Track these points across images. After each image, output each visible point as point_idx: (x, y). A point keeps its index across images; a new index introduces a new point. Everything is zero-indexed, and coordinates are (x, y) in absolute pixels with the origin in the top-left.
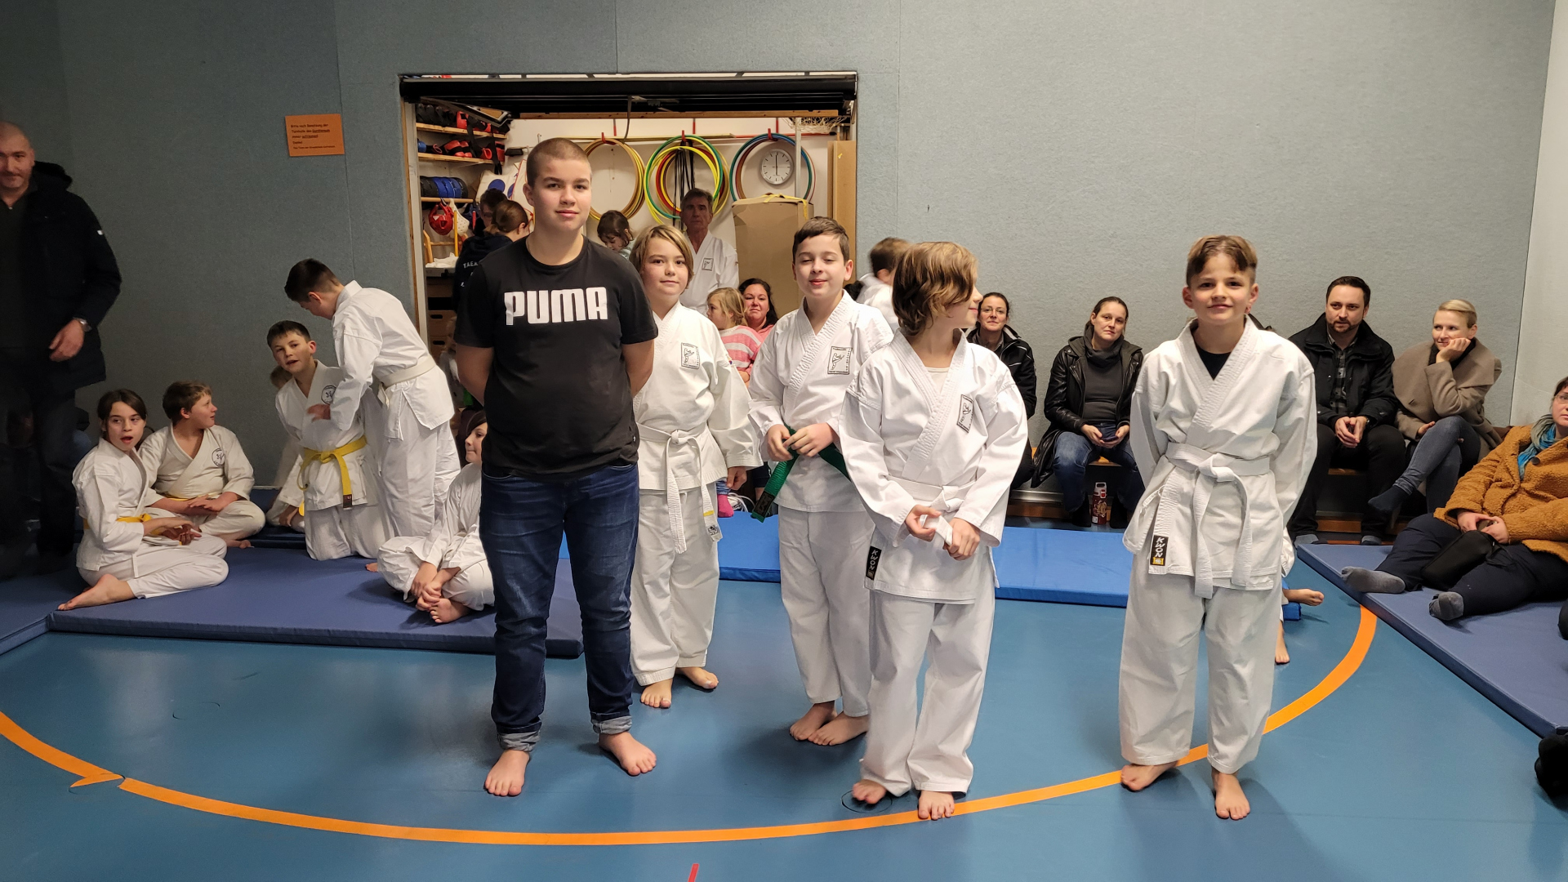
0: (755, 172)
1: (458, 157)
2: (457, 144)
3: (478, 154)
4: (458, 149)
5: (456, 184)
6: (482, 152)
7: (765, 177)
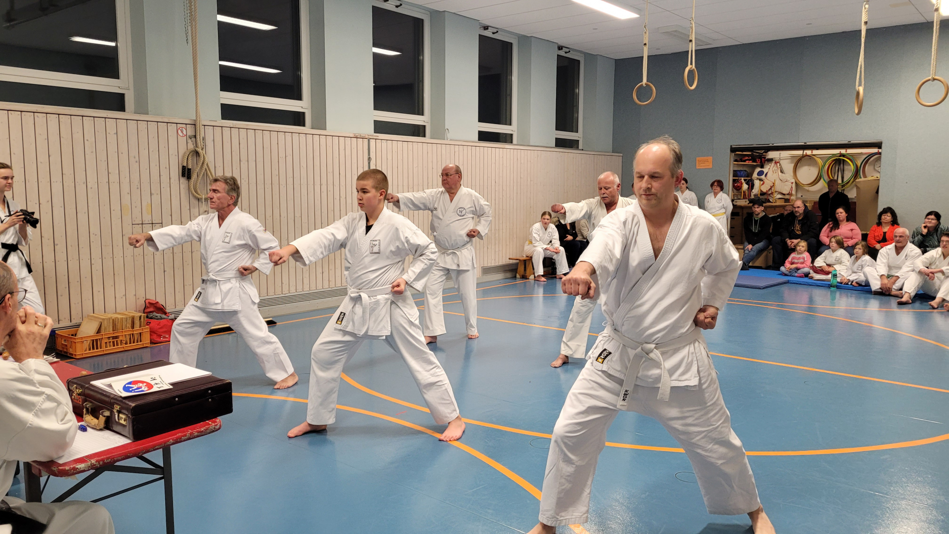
0: (870, 167)
1: (747, 163)
2: (747, 158)
3: (755, 161)
4: (747, 160)
5: (745, 173)
6: (756, 160)
7: (873, 169)
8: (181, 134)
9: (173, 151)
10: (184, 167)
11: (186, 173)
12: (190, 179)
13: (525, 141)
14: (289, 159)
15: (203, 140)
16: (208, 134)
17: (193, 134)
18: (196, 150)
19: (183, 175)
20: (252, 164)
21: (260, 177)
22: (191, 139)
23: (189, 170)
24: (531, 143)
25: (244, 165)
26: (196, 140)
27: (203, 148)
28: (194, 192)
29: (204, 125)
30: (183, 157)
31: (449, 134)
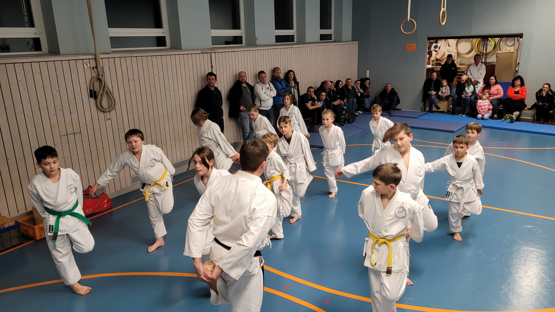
0: (504, 44)
7: (507, 44)
8: (86, 67)
9: (82, 80)
10: (91, 91)
11: (93, 94)
12: (97, 98)
13: (302, 41)
14: (161, 74)
15: (102, 69)
16: (105, 64)
17: (95, 65)
18: (98, 77)
19: (91, 97)
20: (137, 81)
21: (143, 90)
22: (94, 69)
23: (95, 92)
24: (307, 41)
25: (131, 83)
26: (97, 70)
27: (103, 75)
28: (100, 107)
29: (102, 58)
30: (90, 83)
31: (258, 42)
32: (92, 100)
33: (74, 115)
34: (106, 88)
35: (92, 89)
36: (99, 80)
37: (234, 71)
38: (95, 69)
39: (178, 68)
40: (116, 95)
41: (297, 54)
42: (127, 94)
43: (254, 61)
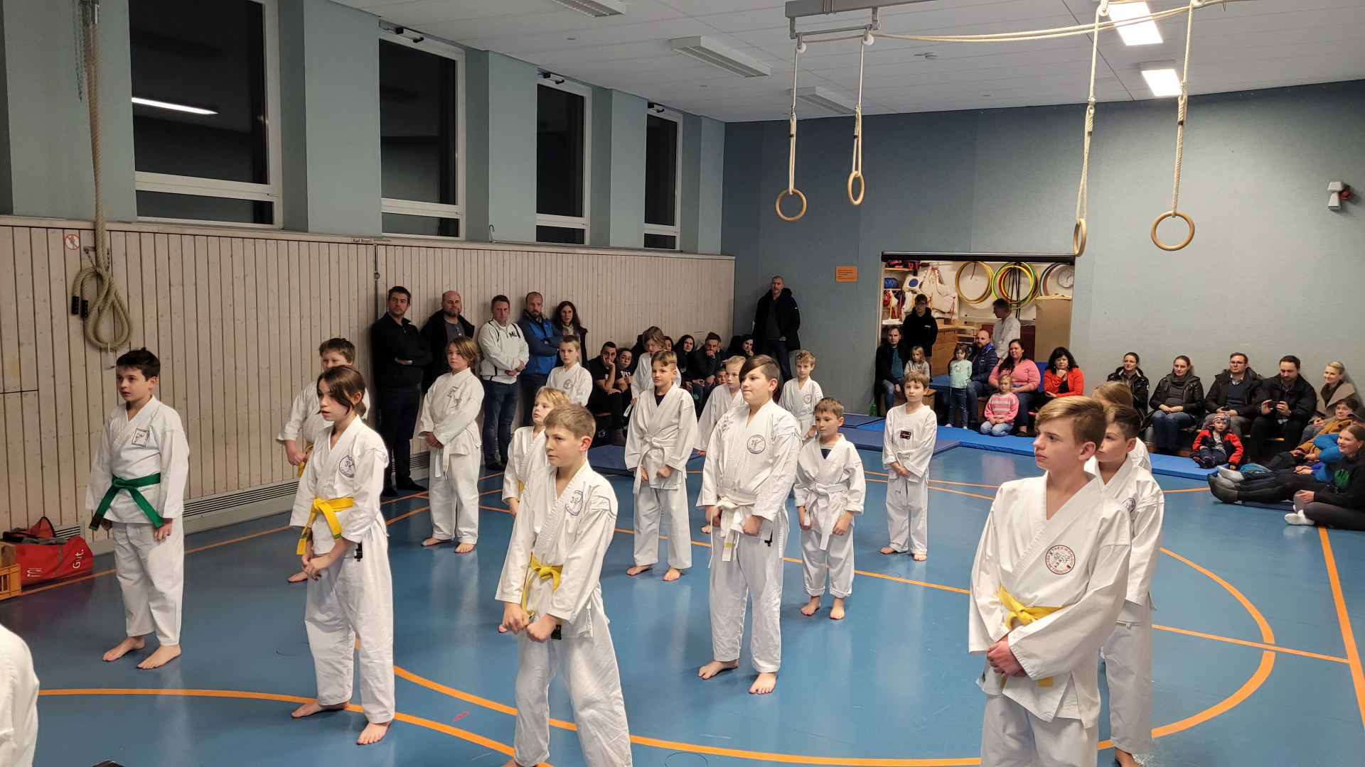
0: (1055, 280)
1: (897, 268)
3: (908, 268)
4: (897, 264)
5: (894, 281)
6: (909, 265)
7: (1060, 283)
8: (71, 246)
9: (57, 272)
10: (75, 299)
11: (79, 307)
12: (87, 317)
13: (602, 242)
14: (251, 279)
15: (108, 254)
16: (117, 244)
17: (91, 244)
18: (96, 271)
19: (74, 312)
20: (190, 289)
21: (203, 309)
22: (87, 253)
23: (84, 303)
24: (612, 244)
25: (176, 292)
26: (96, 255)
27: (108, 267)
28: (92, 338)
29: (110, 231)
30: (75, 282)
31: (494, 235)
32: (76, 321)
33: (28, 350)
34: (112, 297)
35: (78, 294)
36: (98, 276)
37: (431, 291)
38: (92, 254)
39: (295, 270)
40: (135, 315)
41: (585, 268)
42: (162, 316)
43: (481, 272)
